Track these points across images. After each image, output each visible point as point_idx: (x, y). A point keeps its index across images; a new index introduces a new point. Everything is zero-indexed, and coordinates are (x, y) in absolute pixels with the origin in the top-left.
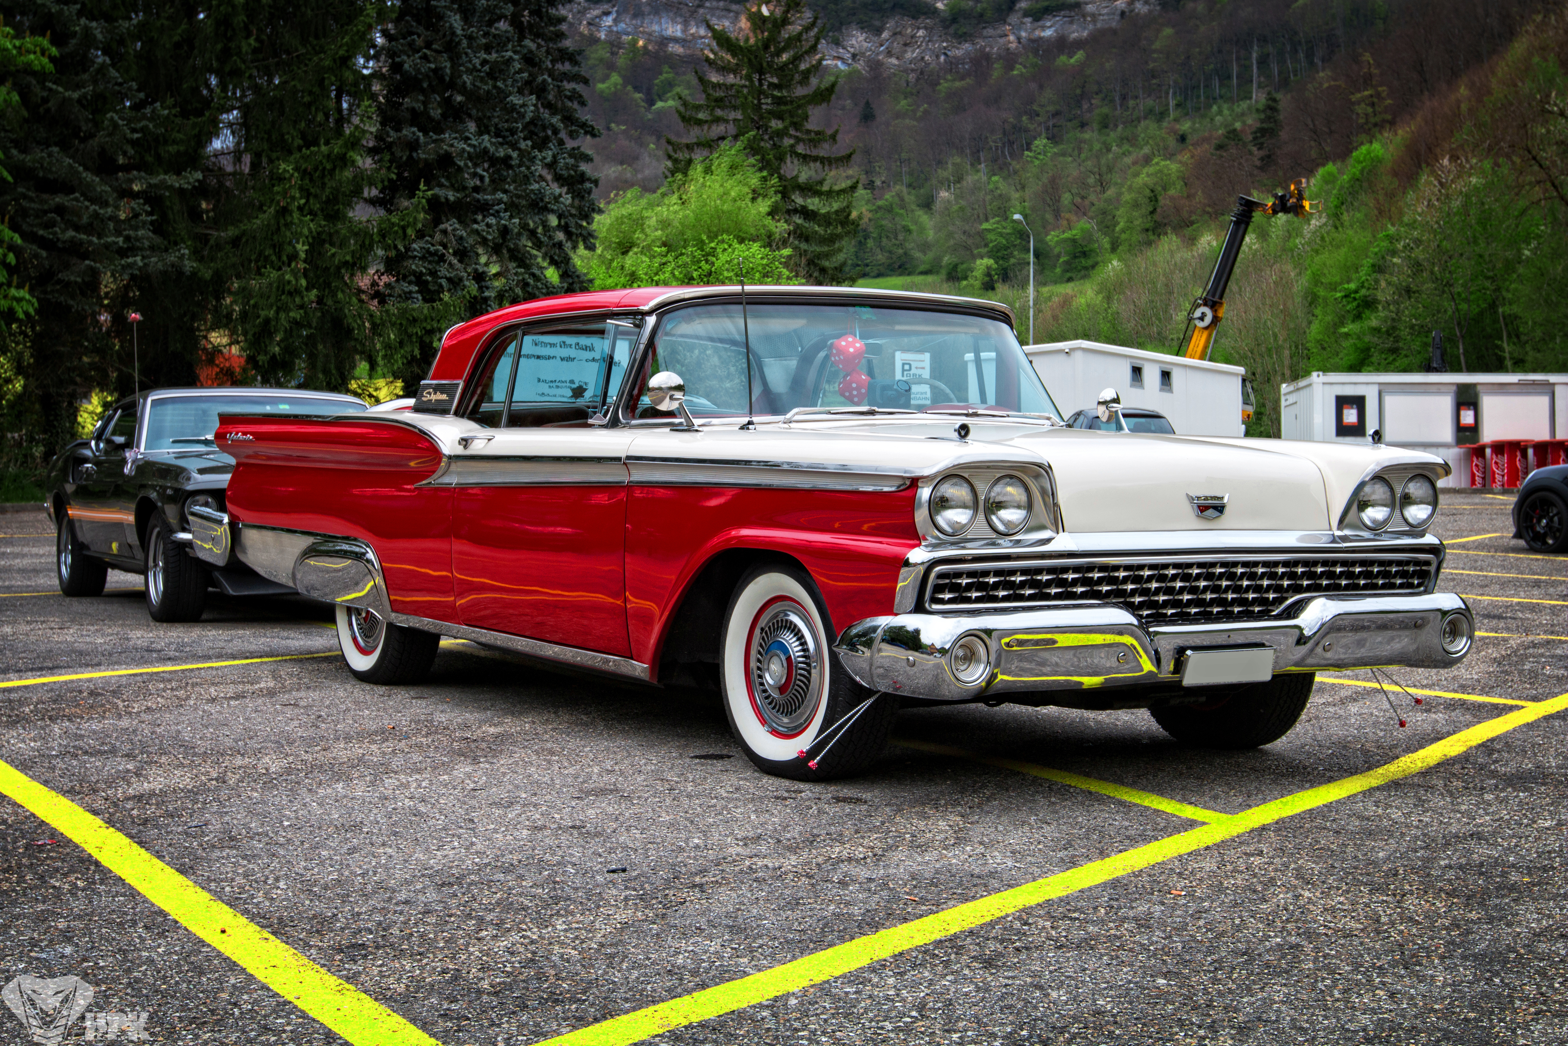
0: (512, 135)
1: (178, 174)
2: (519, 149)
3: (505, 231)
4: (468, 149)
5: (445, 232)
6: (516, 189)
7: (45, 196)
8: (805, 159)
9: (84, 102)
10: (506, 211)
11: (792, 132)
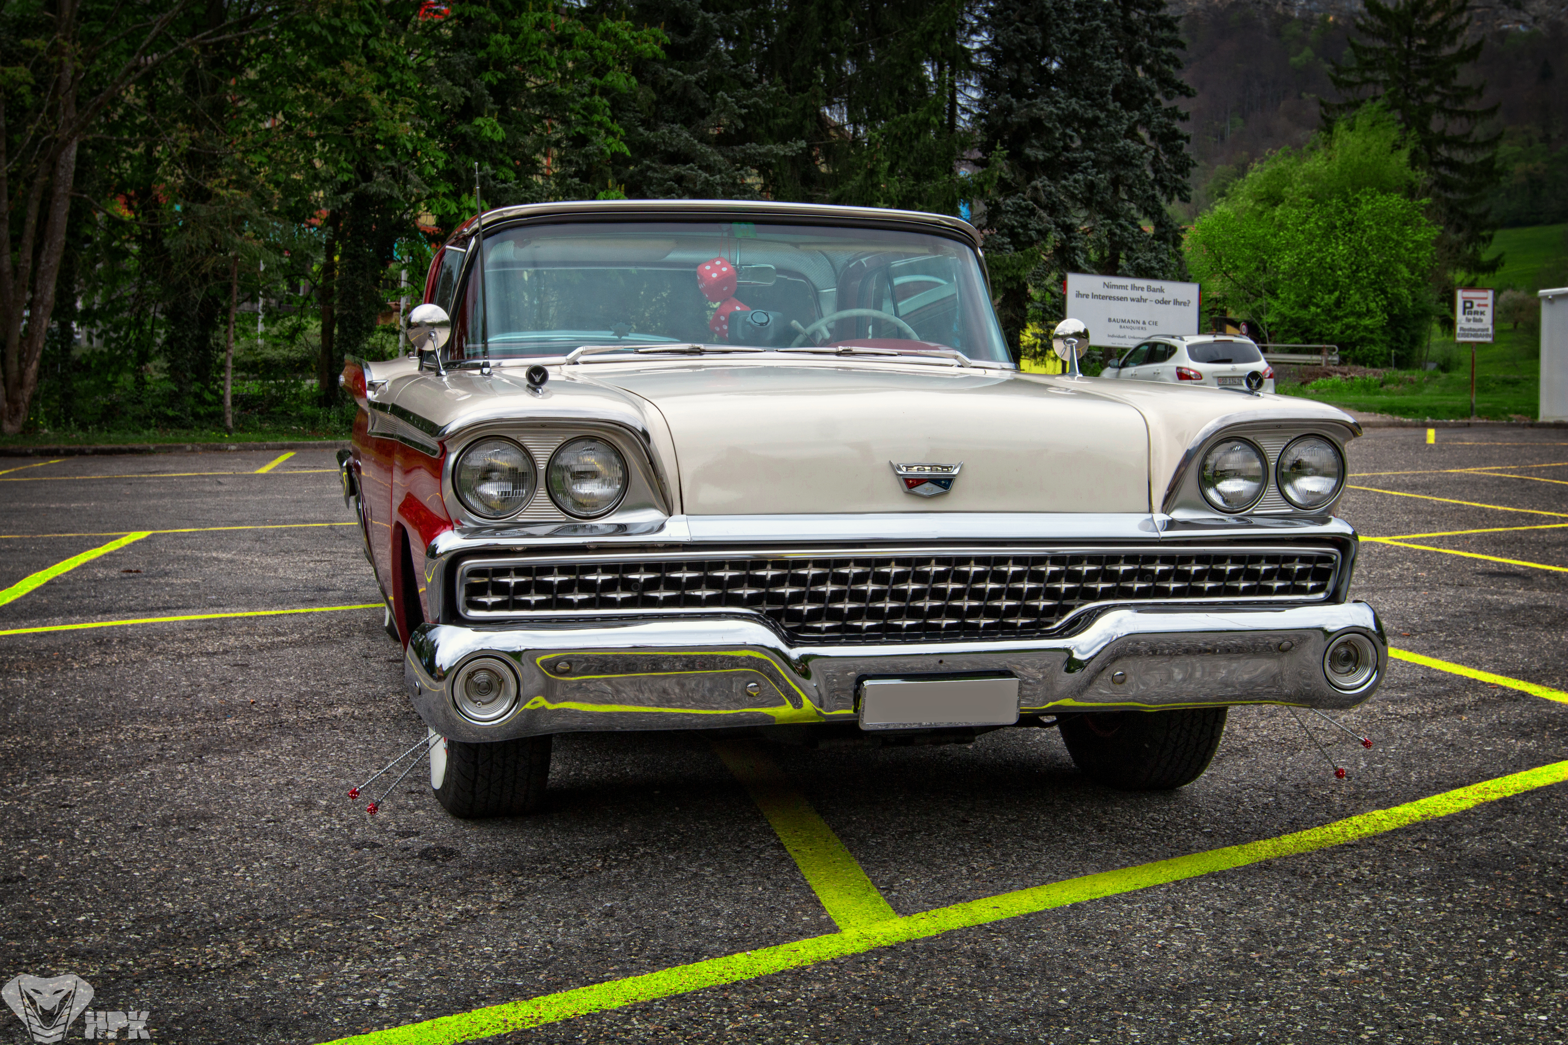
0: (1102, 97)
1: (785, 143)
2: (1108, 111)
3: (1091, 186)
4: (1055, 111)
5: (1035, 189)
6: (1103, 147)
7: (667, 167)
8: (1452, 114)
9: (702, 84)
10: (1093, 167)
11: (1438, 88)
